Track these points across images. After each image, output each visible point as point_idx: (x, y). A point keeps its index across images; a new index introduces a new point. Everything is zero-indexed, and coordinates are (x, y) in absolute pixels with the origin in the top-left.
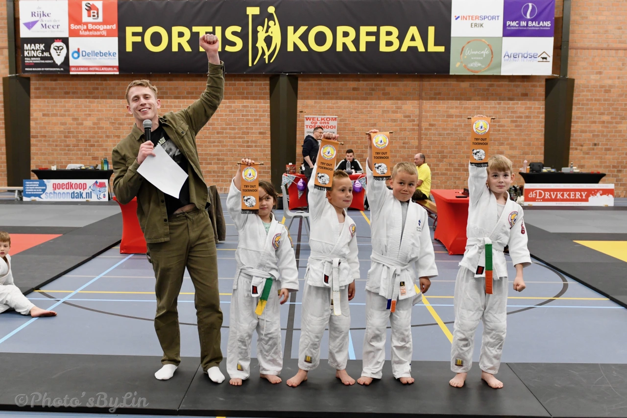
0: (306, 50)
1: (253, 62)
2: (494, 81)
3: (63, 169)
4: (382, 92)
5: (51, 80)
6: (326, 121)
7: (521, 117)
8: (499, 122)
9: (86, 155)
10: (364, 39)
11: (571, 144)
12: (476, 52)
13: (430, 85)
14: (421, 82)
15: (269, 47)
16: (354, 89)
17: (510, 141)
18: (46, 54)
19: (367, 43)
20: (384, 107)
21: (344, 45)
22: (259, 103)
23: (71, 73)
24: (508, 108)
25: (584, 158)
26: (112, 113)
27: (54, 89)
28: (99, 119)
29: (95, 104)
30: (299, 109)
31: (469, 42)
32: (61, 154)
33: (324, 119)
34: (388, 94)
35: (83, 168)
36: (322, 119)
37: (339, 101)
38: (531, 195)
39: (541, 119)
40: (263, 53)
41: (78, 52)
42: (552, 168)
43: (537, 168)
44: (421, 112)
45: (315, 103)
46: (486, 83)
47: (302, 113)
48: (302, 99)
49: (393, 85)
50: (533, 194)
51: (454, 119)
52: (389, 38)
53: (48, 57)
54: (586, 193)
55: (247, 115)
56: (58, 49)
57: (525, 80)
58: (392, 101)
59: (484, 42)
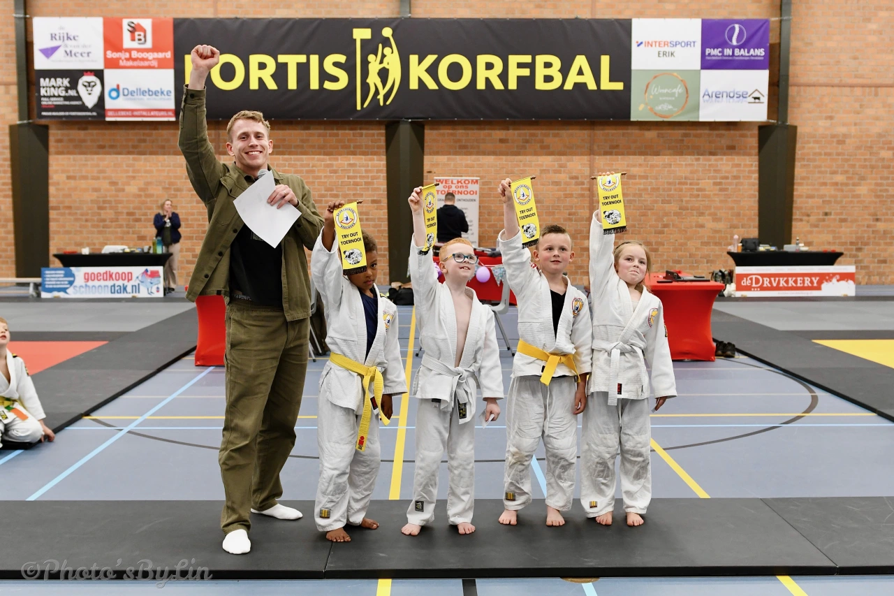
0: (436, 88)
1: (362, 103)
2: (689, 129)
3: (97, 252)
4: (539, 145)
5: (79, 129)
6: (464, 185)
7: (727, 178)
8: (698, 184)
9: (128, 233)
10: (514, 73)
11: (794, 214)
12: (666, 91)
13: (605, 134)
14: (592, 131)
15: (384, 83)
16: (501, 141)
17: (712, 210)
18: (72, 93)
19: (519, 78)
20: (542, 165)
21: (488, 81)
22: (371, 160)
23: (108, 119)
24: (710, 165)
25: (811, 232)
26: (166, 174)
27: (84, 141)
28: (148, 184)
29: (142, 163)
30: (426, 168)
31: (655, 77)
32: (92, 233)
33: (460, 182)
34: (548, 147)
35: (127, 250)
36: (458, 182)
37: (481, 157)
38: (745, 282)
39: (753, 180)
40: (377, 92)
41: (117, 89)
42: (771, 246)
43: (753, 246)
44: (592, 172)
45: (449, 159)
46: (679, 132)
47: (430, 174)
48: (430, 154)
49: (555, 136)
50: (747, 280)
51: (637, 180)
52: (548, 72)
53: (74, 96)
54: (818, 278)
55: (355, 177)
56: (89, 85)
57: (732, 127)
58: (553, 157)
59: (677, 77)
